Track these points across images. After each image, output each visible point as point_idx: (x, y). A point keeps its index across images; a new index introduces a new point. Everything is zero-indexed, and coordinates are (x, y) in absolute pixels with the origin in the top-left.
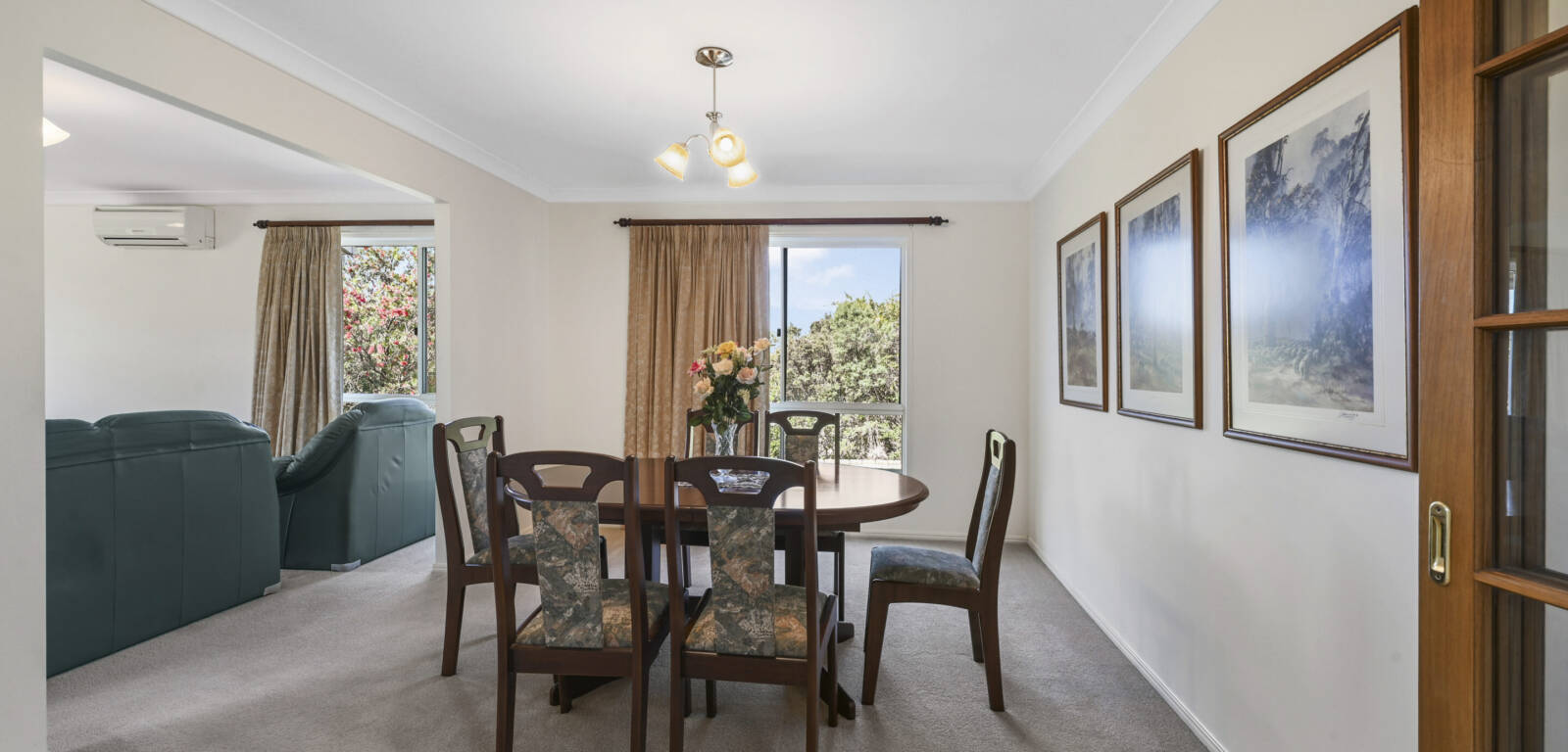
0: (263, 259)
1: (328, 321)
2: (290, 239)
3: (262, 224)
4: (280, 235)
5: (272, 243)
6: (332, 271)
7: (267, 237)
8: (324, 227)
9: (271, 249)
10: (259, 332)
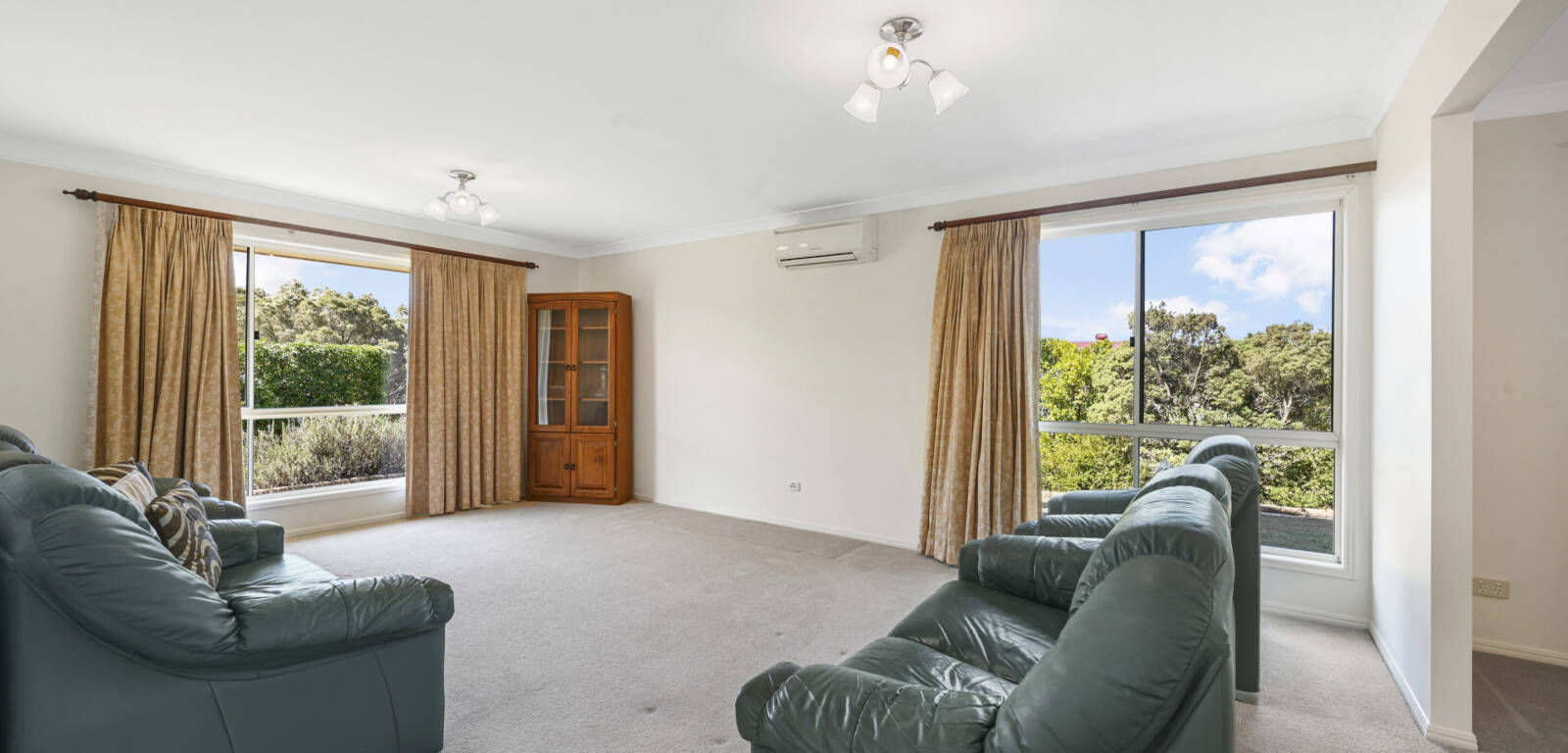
0: (940, 265)
1: (1026, 333)
2: (976, 238)
3: (939, 227)
4: (962, 235)
5: (953, 244)
6: (1029, 271)
7: (945, 239)
8: (1019, 221)
9: (951, 253)
10: (937, 348)
